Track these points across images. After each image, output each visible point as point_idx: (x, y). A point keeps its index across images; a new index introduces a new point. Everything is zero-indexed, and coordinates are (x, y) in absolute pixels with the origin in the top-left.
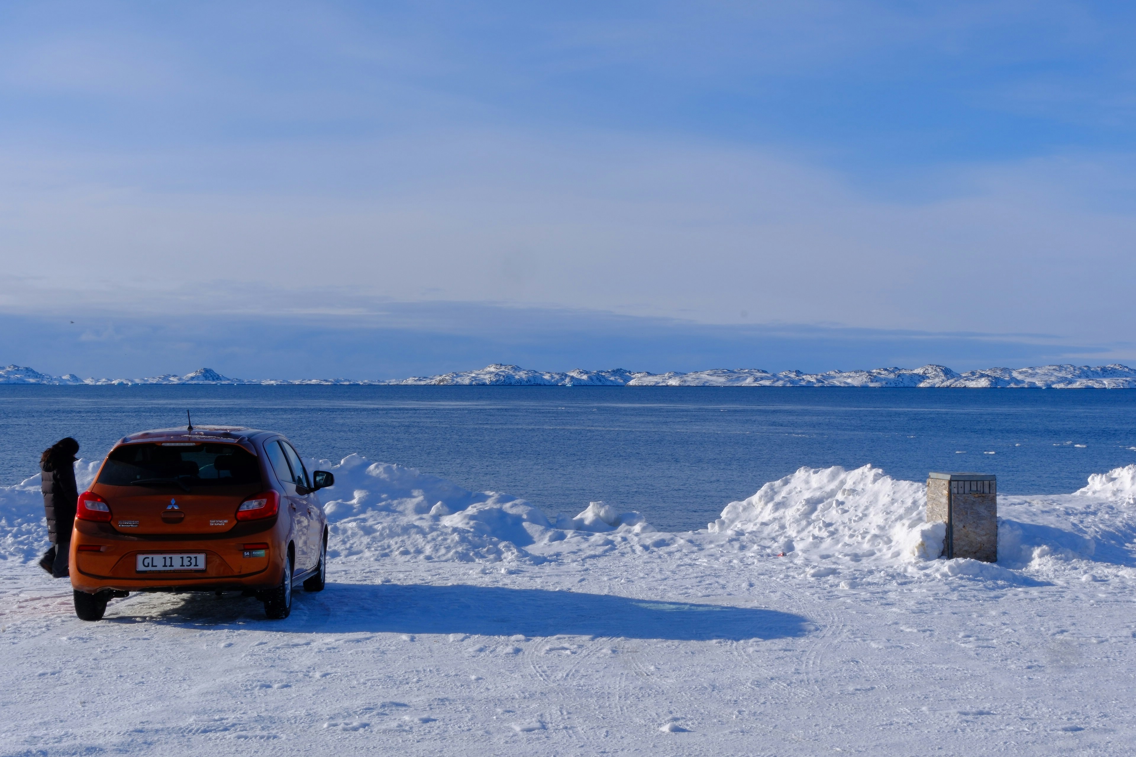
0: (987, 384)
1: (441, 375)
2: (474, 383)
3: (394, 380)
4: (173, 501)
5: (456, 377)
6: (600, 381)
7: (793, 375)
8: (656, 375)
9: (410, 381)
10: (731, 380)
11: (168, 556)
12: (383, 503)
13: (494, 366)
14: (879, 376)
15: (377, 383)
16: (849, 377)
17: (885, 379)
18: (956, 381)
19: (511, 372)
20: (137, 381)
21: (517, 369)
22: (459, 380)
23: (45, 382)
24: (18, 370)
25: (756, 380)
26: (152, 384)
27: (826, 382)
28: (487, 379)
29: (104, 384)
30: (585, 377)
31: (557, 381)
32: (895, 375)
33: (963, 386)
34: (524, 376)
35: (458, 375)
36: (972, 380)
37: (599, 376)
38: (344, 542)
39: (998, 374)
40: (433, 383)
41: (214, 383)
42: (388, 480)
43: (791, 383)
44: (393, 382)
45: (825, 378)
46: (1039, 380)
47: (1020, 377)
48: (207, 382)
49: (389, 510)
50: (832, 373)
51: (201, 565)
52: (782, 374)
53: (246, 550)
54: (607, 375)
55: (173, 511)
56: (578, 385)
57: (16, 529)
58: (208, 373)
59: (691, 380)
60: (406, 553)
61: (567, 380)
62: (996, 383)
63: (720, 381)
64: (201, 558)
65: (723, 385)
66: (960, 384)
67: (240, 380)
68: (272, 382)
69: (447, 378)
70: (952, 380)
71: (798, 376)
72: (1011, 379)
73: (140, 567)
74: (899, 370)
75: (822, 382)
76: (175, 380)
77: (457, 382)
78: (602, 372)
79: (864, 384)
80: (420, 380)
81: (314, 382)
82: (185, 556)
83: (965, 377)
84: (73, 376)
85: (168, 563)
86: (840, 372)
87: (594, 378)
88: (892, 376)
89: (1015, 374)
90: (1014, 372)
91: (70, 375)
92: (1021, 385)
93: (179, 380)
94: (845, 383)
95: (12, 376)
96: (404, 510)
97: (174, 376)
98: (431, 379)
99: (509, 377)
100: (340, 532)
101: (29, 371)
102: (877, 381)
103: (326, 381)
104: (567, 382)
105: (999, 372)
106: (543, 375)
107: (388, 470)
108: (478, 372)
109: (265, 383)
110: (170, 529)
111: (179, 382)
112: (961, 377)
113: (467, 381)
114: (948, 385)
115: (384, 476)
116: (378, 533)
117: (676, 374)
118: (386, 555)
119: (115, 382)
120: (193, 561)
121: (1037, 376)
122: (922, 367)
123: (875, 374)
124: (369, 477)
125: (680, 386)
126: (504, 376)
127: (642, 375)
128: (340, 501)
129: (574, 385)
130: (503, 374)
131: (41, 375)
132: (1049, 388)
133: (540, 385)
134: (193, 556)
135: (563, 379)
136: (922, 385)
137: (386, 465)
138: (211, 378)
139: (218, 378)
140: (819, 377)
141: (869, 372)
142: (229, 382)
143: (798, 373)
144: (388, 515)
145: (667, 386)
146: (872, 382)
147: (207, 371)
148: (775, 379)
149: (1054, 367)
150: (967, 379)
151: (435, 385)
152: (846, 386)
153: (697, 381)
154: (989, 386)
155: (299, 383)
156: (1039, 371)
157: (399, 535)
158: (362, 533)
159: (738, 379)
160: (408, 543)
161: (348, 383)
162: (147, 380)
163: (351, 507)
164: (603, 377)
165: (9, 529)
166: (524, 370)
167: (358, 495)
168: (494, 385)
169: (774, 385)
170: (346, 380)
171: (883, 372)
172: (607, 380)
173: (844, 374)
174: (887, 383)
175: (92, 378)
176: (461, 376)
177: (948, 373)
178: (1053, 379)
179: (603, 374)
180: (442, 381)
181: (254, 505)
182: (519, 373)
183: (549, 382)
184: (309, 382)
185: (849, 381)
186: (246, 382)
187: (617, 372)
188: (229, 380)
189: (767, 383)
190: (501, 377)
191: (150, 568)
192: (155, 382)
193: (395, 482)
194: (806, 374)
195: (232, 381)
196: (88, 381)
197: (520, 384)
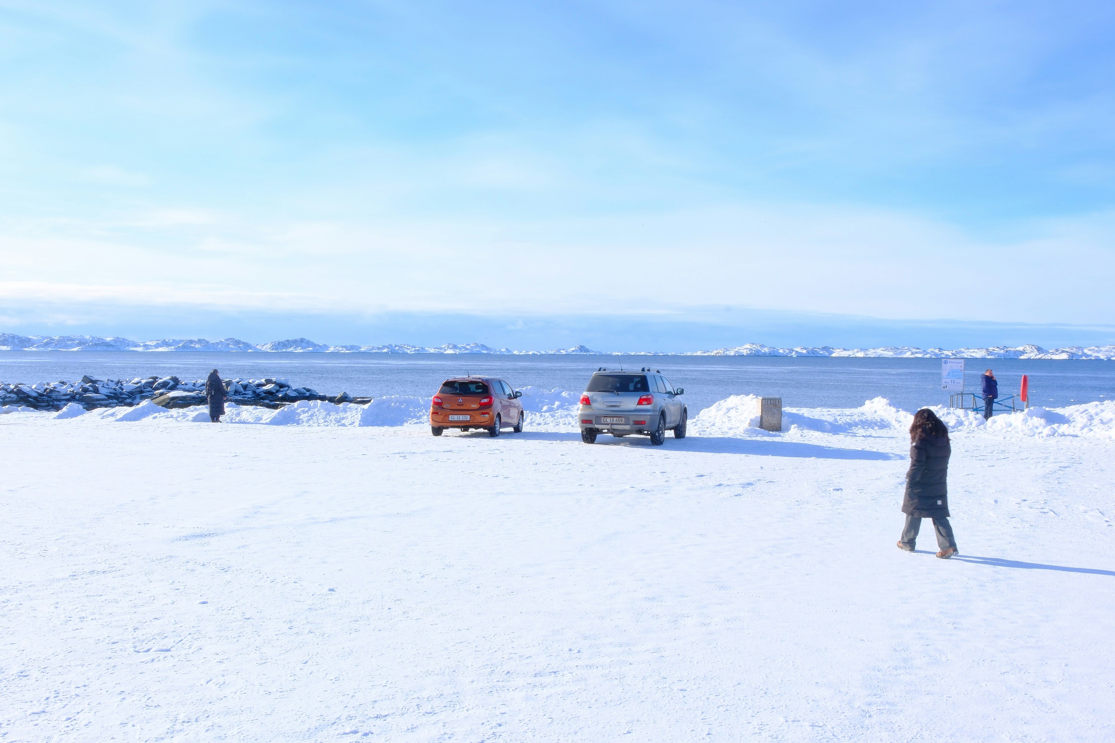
0: (1066, 357)
1: (717, 350)
2: (737, 355)
3: (690, 353)
4: (460, 399)
5: (726, 351)
6: (814, 354)
7: (937, 351)
8: (849, 350)
9: (699, 353)
10: (896, 354)
11: (458, 416)
12: (566, 407)
13: (749, 344)
14: (994, 351)
15: (680, 355)
16: (974, 352)
17: (997, 354)
18: (1045, 355)
19: (759, 348)
20: (543, 352)
21: (763, 346)
22: (728, 353)
23: (492, 353)
24: (477, 346)
25: (912, 354)
26: (551, 354)
27: (958, 355)
28: (745, 352)
29: (524, 354)
30: (805, 351)
31: (787, 354)
32: (1004, 351)
33: (1050, 358)
34: (767, 351)
35: (727, 350)
36: (1056, 354)
37: (813, 351)
38: (544, 420)
39: (1074, 351)
40: (712, 355)
41: (585, 354)
42: (569, 398)
43: (935, 356)
44: (689, 354)
45: (958, 353)
46: (1103, 354)
47: (1089, 353)
48: (582, 353)
49: (567, 409)
50: (963, 350)
51: (469, 419)
52: (929, 351)
53: (482, 414)
54: (818, 350)
55: (460, 402)
56: (800, 356)
57: (428, 413)
58: (582, 348)
59: (871, 353)
60: (565, 424)
61: (794, 353)
62: (1072, 357)
63: (889, 354)
64: (469, 417)
65: (891, 357)
66: (1048, 357)
67: (600, 352)
68: (619, 354)
69: (721, 352)
70: (1043, 355)
71: (940, 351)
72: (1083, 354)
73: (450, 419)
74: (1007, 348)
75: (956, 355)
76: (563, 352)
77: (727, 354)
78: (815, 348)
79: (983, 357)
80: (705, 353)
81: (642, 353)
82: (464, 416)
83: (1051, 352)
84: (507, 349)
85: (459, 418)
86: (968, 349)
87: (810, 352)
88: (1002, 351)
89: (1086, 351)
90: (1085, 349)
91: (506, 349)
92: (1090, 358)
93: (566, 352)
94: (971, 356)
95: (474, 349)
96: (573, 410)
97: (563, 350)
98: (711, 352)
99: (758, 351)
100: (543, 416)
101: (483, 346)
102: (992, 355)
103: (650, 353)
104: (794, 354)
105: (1075, 349)
106: (779, 350)
107: (569, 394)
108: (739, 348)
109: (615, 354)
110: (459, 408)
111: (566, 353)
112: (1048, 353)
113: (732, 353)
114: (1040, 357)
115: (567, 396)
116: (556, 417)
117: (862, 350)
118: (558, 425)
119: (531, 353)
120: (466, 418)
121: (1101, 352)
122: (1022, 346)
123: (991, 350)
124: (562, 397)
125: (864, 357)
126: (755, 351)
127: (840, 350)
128: (549, 406)
129: (798, 356)
130: (754, 349)
131: (490, 349)
132: (1109, 360)
133: (777, 356)
134: (466, 416)
135: (791, 353)
136: (1022, 357)
137: (569, 392)
138: (584, 351)
139: (588, 351)
140: (954, 352)
141: (987, 350)
142: (594, 353)
143: (940, 349)
144: (567, 411)
145: (856, 357)
146: (989, 355)
147: (581, 347)
148: (925, 353)
149: (1113, 346)
150: (1053, 354)
151: (713, 356)
152: (972, 358)
153: (875, 354)
154: (1068, 359)
155: (634, 354)
156: (1102, 349)
157: (564, 418)
158: (551, 417)
159: (901, 353)
160: (566, 420)
161: (662, 354)
162: (548, 352)
163: (553, 408)
164: (816, 351)
165: (426, 413)
166: (767, 347)
167: (557, 403)
168: (748, 356)
169: (924, 357)
170: (661, 353)
171: (996, 349)
172: (818, 353)
173: (970, 350)
174: (998, 356)
175: (518, 351)
176: (729, 350)
177: (1039, 350)
178: (1112, 354)
179: (816, 350)
180: (718, 353)
181: (486, 400)
182: (764, 349)
183: (782, 354)
184: (640, 354)
185: (974, 355)
186: (604, 353)
187: (825, 348)
188: (594, 352)
189: (919, 356)
190: (753, 351)
191: (453, 420)
192: (552, 353)
193: (571, 399)
194: (946, 350)
195: (596, 353)
196: (516, 352)
197: (764, 355)
